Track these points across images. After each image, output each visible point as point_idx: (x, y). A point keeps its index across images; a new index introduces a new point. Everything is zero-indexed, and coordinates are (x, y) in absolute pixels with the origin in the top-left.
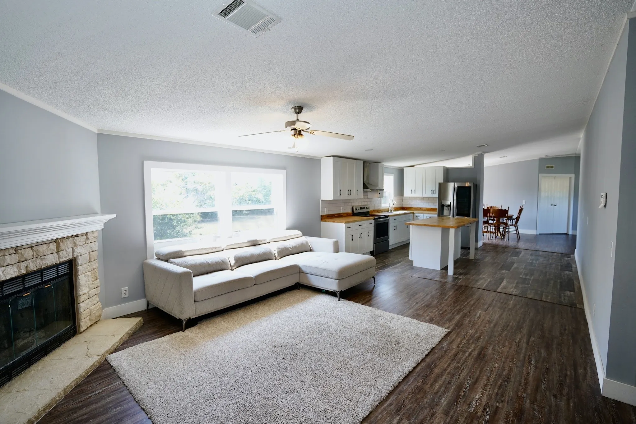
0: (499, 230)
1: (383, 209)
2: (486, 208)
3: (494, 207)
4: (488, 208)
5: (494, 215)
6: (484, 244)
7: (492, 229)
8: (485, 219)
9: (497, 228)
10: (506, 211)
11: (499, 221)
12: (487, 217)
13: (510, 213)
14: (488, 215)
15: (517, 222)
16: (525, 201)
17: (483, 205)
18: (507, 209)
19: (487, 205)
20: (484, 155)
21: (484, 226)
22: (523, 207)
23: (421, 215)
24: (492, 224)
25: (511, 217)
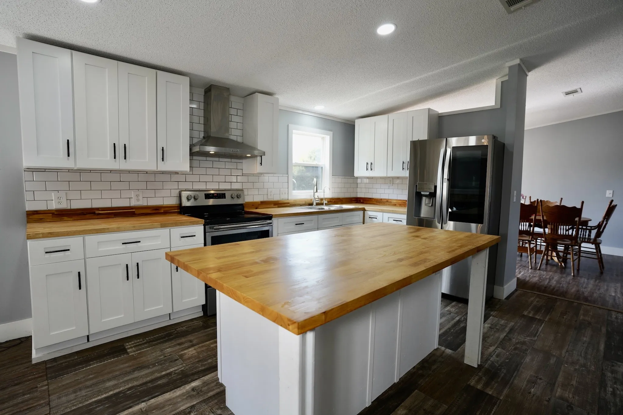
0: (555, 249)
1: (294, 200)
2: (527, 203)
3: (544, 201)
4: (531, 202)
5: (545, 218)
6: (522, 284)
7: (541, 244)
8: (524, 226)
9: (552, 244)
10: (577, 212)
11: (554, 230)
12: (530, 221)
13: (585, 215)
14: (533, 217)
15: (599, 235)
16: (611, 192)
17: (519, 195)
18: (579, 206)
19: (530, 197)
20: (527, 75)
21: (523, 240)
22: (613, 204)
23: (379, 215)
24: (540, 235)
25: (585, 223)
